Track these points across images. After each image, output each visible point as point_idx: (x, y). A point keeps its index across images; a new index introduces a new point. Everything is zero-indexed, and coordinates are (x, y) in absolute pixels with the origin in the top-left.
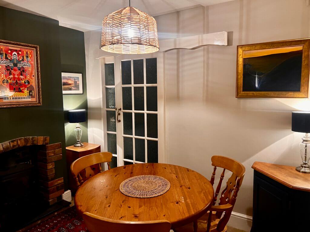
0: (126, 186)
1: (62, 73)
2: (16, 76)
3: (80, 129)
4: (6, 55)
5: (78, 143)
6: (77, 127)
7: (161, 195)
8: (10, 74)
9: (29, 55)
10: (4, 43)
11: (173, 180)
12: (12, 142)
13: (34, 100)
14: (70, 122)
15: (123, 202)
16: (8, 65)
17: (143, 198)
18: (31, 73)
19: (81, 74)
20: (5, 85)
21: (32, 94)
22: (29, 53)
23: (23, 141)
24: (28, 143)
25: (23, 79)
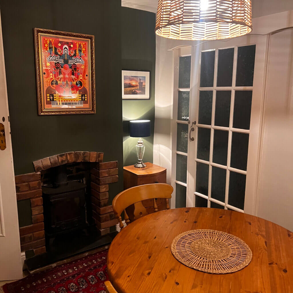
0: (181, 243)
1: (122, 71)
2: (67, 76)
3: (143, 146)
4: (56, 49)
5: (140, 163)
6: (139, 142)
7: (232, 273)
8: (60, 73)
9: (83, 48)
10: (53, 33)
11: (259, 248)
12: (61, 156)
13: (87, 106)
14: (131, 136)
15: (170, 271)
16: (58, 61)
17: (202, 271)
18: (85, 72)
19: (149, 72)
20: (53, 87)
21: (85, 99)
22: (82, 45)
23: (73, 156)
24: (79, 159)
25: (75, 79)
